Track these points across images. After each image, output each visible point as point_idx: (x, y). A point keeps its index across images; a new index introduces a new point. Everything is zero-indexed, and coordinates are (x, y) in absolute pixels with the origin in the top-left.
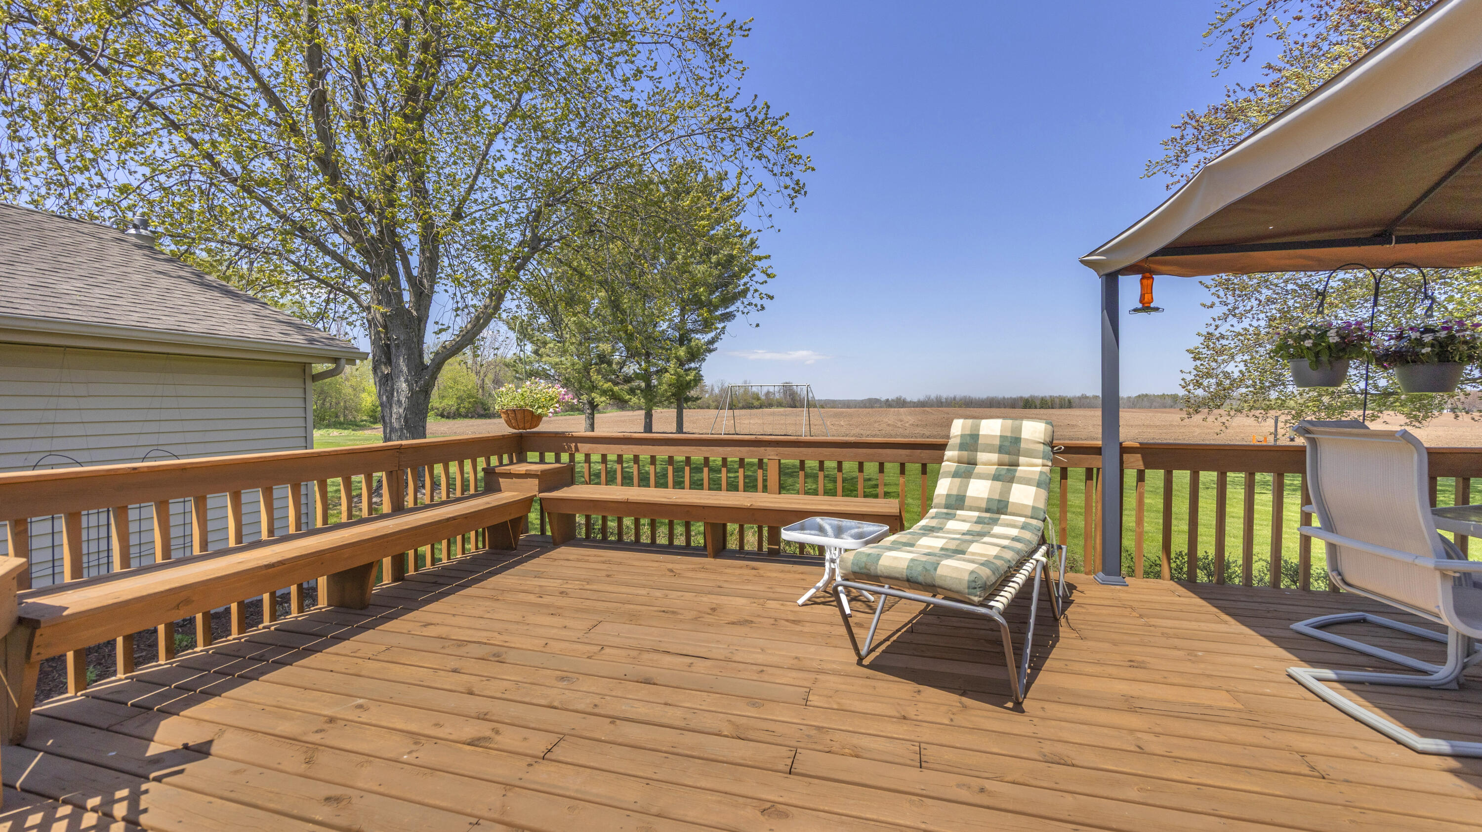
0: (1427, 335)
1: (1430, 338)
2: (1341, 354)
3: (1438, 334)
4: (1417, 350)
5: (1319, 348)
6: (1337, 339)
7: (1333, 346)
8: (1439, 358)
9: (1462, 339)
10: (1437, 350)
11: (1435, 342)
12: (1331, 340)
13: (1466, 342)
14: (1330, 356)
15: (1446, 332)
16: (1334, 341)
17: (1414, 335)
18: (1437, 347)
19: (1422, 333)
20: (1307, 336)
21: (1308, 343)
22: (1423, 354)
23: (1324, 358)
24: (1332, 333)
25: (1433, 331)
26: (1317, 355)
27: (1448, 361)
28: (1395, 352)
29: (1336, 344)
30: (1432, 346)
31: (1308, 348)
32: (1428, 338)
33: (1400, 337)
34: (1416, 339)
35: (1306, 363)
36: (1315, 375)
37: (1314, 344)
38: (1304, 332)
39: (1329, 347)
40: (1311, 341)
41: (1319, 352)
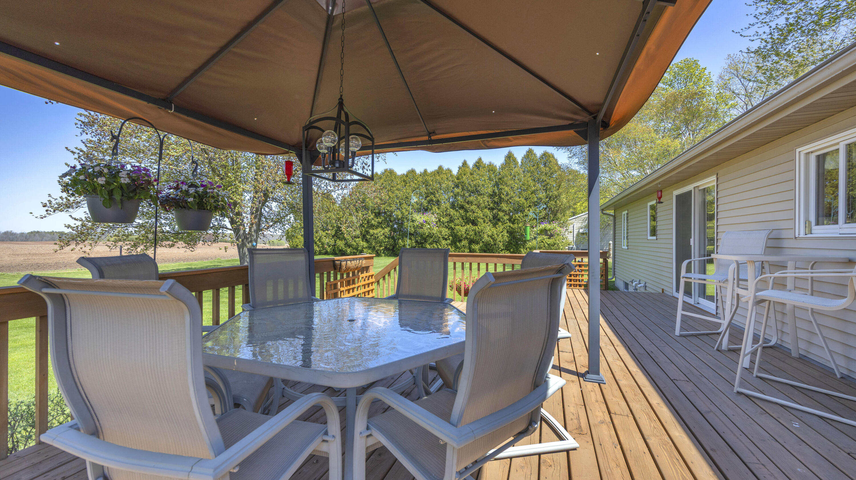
0: (192, 188)
1: (193, 191)
2: (131, 195)
3: (198, 189)
4: (186, 199)
5: (112, 187)
6: (127, 181)
7: (125, 187)
8: (198, 207)
9: (211, 194)
10: (197, 200)
11: (196, 195)
12: (123, 181)
13: (213, 197)
14: (122, 195)
15: (202, 188)
16: (126, 182)
17: (185, 187)
18: (197, 198)
19: (190, 187)
20: (101, 174)
21: (101, 181)
22: (189, 202)
23: (117, 197)
24: (123, 174)
25: (196, 187)
26: (111, 193)
27: (204, 209)
28: (172, 198)
29: (128, 185)
30: (195, 197)
31: (102, 186)
32: (192, 191)
33: (177, 188)
34: (185, 190)
35: (99, 200)
36: (109, 212)
37: (108, 183)
38: (97, 169)
39: (121, 187)
40: (104, 179)
41: (112, 190)
